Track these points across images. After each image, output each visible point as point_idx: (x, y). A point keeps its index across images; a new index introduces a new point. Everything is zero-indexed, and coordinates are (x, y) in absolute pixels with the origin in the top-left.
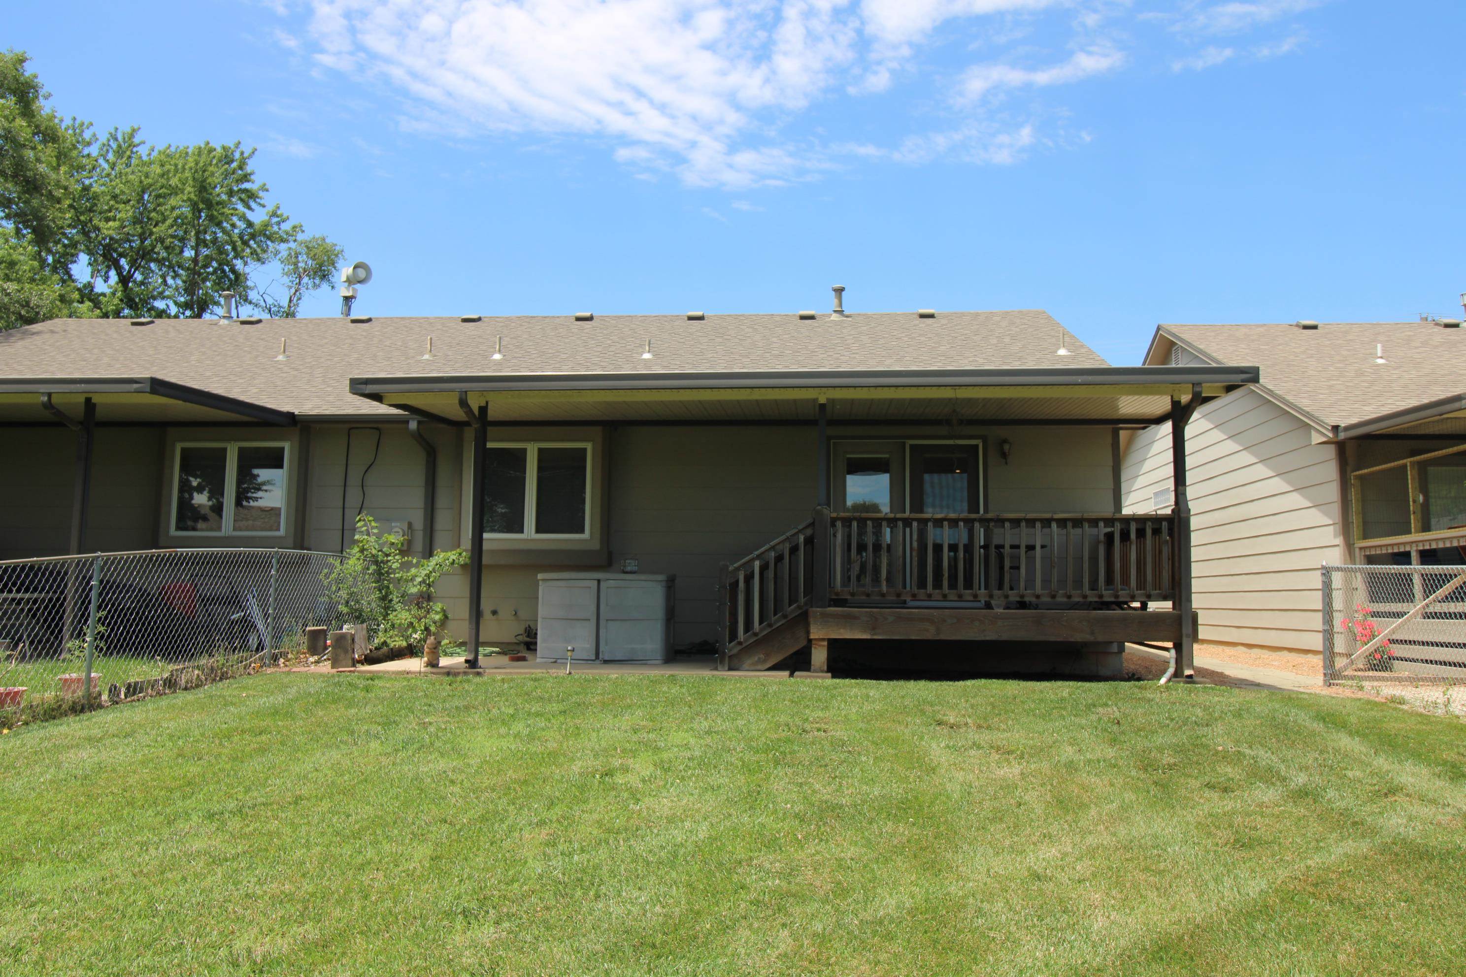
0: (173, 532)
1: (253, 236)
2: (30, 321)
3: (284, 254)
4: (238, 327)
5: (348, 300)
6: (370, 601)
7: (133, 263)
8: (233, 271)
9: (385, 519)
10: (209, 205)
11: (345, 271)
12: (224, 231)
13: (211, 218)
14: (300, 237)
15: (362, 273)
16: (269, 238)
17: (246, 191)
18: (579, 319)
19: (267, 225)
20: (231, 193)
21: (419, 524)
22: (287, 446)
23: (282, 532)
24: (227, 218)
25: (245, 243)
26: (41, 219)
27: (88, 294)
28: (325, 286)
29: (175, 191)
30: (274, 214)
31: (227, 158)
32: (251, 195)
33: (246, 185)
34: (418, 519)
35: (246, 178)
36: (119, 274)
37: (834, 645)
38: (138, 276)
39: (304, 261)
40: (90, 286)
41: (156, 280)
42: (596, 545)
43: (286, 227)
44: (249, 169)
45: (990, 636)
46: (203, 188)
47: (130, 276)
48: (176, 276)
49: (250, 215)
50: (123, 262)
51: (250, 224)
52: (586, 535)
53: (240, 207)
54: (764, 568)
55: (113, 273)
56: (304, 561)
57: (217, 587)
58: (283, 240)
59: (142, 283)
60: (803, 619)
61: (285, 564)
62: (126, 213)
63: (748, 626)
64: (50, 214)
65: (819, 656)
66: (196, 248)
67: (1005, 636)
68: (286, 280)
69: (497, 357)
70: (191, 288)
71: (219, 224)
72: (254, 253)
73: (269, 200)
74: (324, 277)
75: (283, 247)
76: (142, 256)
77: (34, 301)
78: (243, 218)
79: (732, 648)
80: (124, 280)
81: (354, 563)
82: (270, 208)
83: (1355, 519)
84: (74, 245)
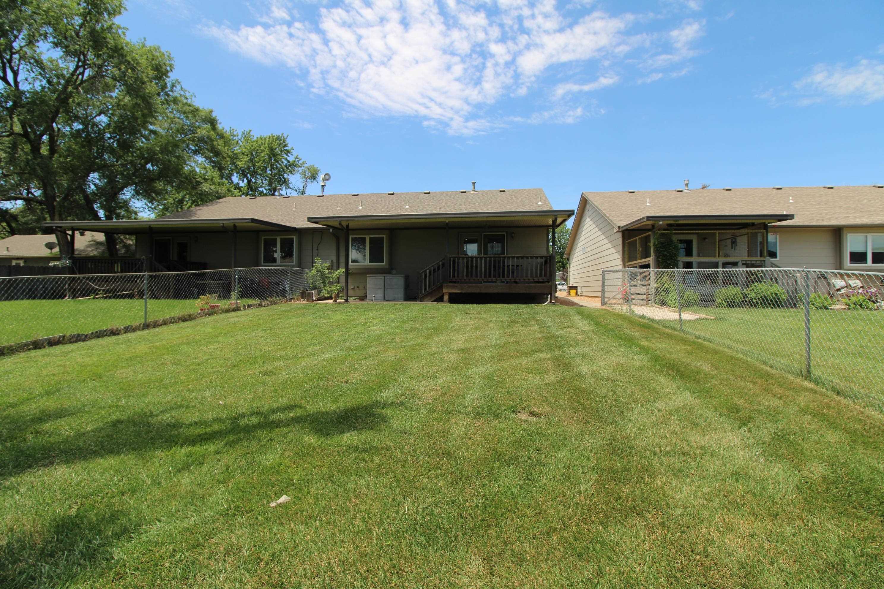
0: (262, 264)
1: (290, 166)
2: (219, 198)
3: (301, 171)
4: (282, 199)
5: (323, 186)
6: (319, 283)
7: (251, 176)
8: (284, 178)
9: (324, 259)
10: (274, 155)
11: (322, 176)
12: (280, 164)
13: (275, 160)
14: (305, 165)
15: (327, 177)
16: (295, 166)
17: (286, 150)
18: (389, 194)
19: (294, 161)
20: (281, 151)
21: (335, 261)
22: (294, 237)
23: (294, 263)
24: (281, 160)
25: (287, 168)
26: (220, 164)
27: (237, 187)
28: (315, 182)
29: (263, 151)
30: (297, 158)
31: (278, 138)
32: (288, 152)
33: (286, 148)
34: (334, 259)
35: (285, 146)
36: (247, 179)
37: (450, 294)
38: (253, 180)
39: (308, 174)
40: (238, 184)
41: (259, 181)
42: (387, 267)
43: (301, 162)
44: (287, 142)
45: (496, 291)
46: (272, 149)
47: (251, 180)
48: (266, 180)
49: (288, 159)
50: (249, 175)
51: (289, 162)
52: (384, 264)
53: (285, 156)
54: (430, 272)
55: (245, 180)
56: (302, 273)
57: (274, 279)
58: (300, 167)
59: (255, 183)
60: (441, 287)
61: (293, 273)
62: (246, 159)
63: (425, 289)
64: (223, 163)
65: (446, 298)
66: (271, 170)
67: (500, 291)
68: (302, 180)
69: (360, 208)
70: (270, 184)
71: (277, 162)
72: (291, 172)
73: (294, 153)
74: (314, 179)
75: (300, 169)
76: (254, 173)
77: (220, 191)
78: (286, 159)
79: (420, 296)
80: (249, 182)
81: (314, 272)
82: (295, 156)
83: (626, 256)
84: (232, 170)
